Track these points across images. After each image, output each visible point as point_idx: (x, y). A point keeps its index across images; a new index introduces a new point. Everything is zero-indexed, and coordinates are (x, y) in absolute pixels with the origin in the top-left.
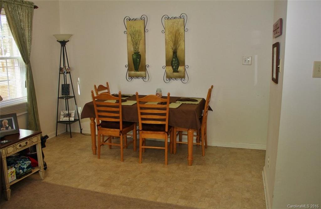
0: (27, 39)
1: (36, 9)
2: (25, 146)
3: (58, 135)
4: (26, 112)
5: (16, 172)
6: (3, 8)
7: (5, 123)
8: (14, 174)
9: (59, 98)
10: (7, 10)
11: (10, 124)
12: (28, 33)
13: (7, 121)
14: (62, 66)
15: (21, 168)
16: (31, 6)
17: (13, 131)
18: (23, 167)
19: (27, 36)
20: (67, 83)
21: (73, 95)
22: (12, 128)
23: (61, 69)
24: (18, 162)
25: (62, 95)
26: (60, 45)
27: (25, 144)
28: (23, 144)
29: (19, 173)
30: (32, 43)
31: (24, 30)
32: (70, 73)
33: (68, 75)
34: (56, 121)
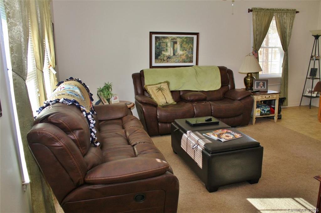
0: (288, 34)
1: (297, 13)
2: (268, 98)
3: (302, 106)
4: (279, 84)
5: (261, 112)
6: (274, 16)
7: (261, 84)
8: (259, 112)
9: (307, 78)
10: (277, 17)
11: (264, 85)
12: (289, 31)
13: (262, 83)
14: (313, 54)
15: (263, 110)
16: (294, 12)
17: (264, 89)
18: (265, 110)
19: (288, 33)
20: (315, 68)
21: (319, 78)
22: (264, 87)
23: (312, 57)
24: (263, 107)
25: (310, 76)
26: (314, 38)
27: (268, 97)
28: (267, 96)
29: (262, 112)
30: (291, 38)
31: (286, 29)
32: (319, 60)
33: (317, 62)
34: (302, 95)
